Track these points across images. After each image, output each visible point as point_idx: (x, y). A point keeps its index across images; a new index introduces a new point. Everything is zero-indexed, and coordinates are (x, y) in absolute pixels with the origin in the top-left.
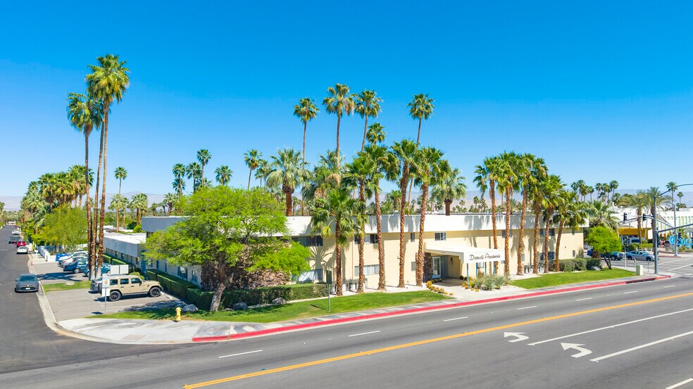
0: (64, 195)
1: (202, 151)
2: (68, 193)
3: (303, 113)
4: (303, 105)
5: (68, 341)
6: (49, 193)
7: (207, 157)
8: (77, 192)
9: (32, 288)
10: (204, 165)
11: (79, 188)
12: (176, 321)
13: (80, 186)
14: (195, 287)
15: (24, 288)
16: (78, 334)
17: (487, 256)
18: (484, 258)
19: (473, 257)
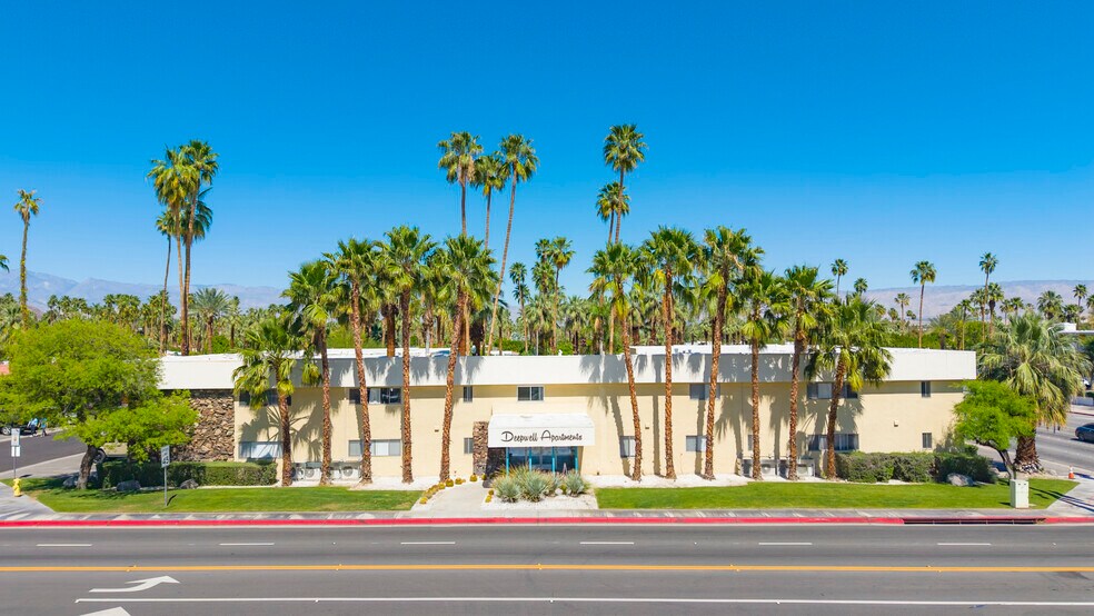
17: (547, 434)
18: (539, 440)
19: (509, 436)
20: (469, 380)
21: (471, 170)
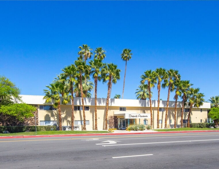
17: (139, 116)
18: (138, 117)
19: (131, 116)
20: (111, 105)
21: (90, 55)
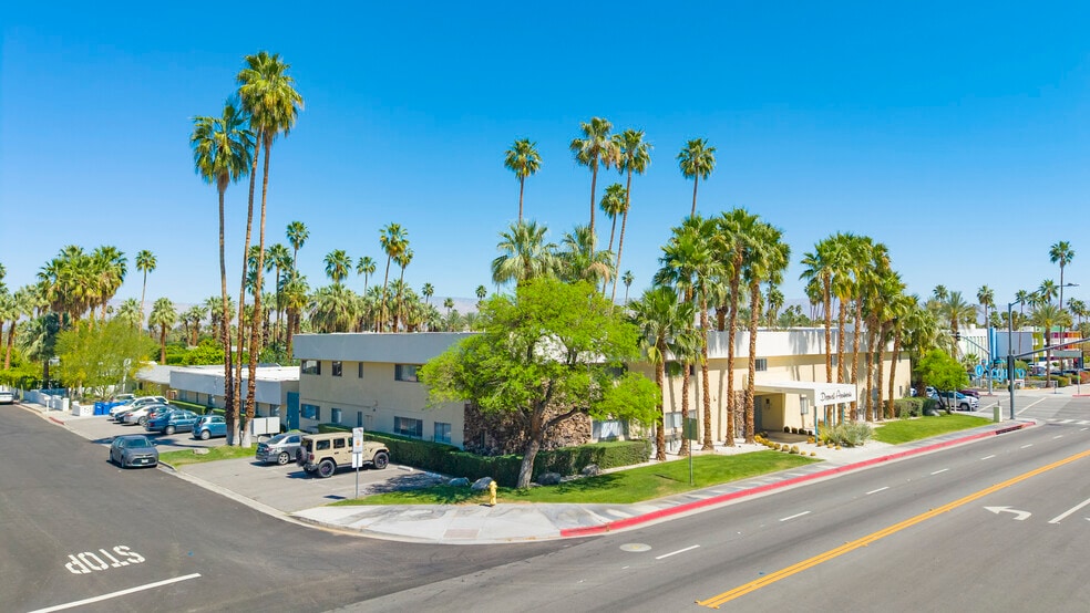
0: (86, 298)
1: (295, 225)
2: (94, 295)
3: (520, 163)
4: (520, 151)
5: (363, 543)
6: (59, 293)
7: (303, 235)
8: (104, 293)
9: (152, 460)
10: (296, 248)
11: (108, 286)
12: (491, 506)
13: (111, 282)
14: (456, 449)
15: (138, 461)
16: (361, 531)
17: (839, 394)
18: (836, 398)
19: (823, 396)
